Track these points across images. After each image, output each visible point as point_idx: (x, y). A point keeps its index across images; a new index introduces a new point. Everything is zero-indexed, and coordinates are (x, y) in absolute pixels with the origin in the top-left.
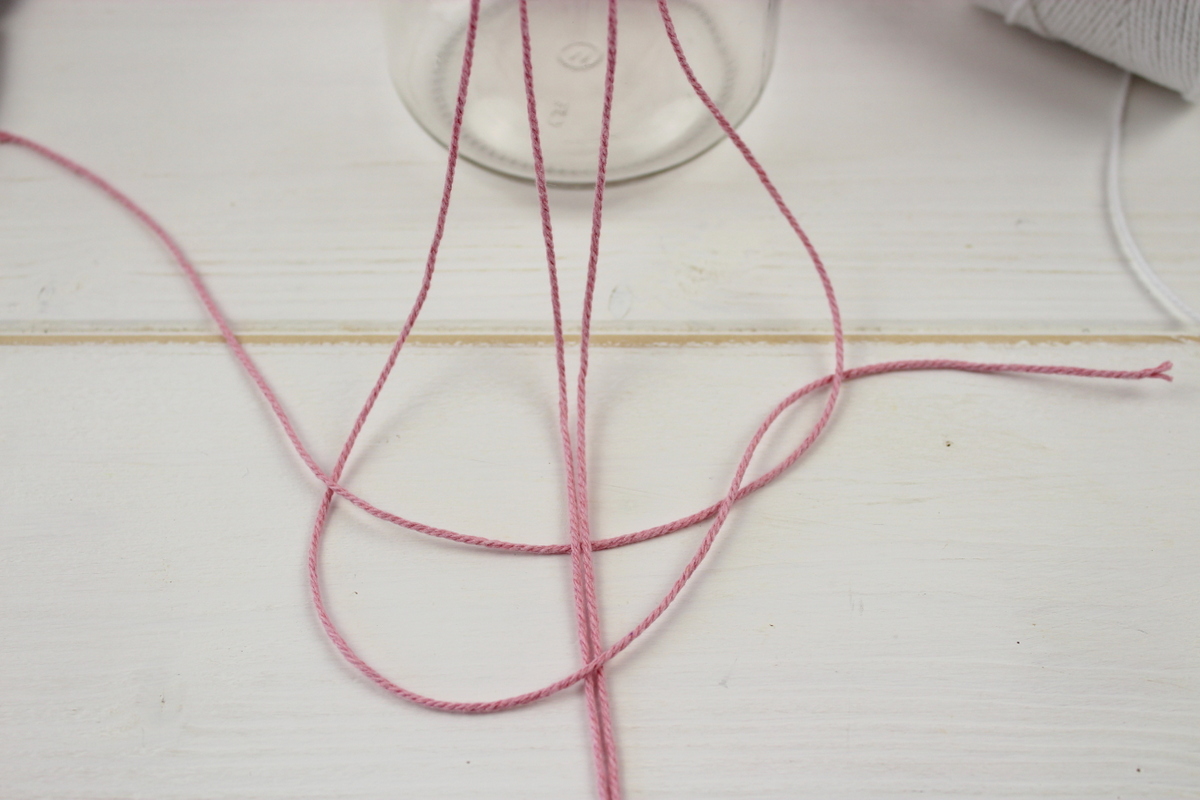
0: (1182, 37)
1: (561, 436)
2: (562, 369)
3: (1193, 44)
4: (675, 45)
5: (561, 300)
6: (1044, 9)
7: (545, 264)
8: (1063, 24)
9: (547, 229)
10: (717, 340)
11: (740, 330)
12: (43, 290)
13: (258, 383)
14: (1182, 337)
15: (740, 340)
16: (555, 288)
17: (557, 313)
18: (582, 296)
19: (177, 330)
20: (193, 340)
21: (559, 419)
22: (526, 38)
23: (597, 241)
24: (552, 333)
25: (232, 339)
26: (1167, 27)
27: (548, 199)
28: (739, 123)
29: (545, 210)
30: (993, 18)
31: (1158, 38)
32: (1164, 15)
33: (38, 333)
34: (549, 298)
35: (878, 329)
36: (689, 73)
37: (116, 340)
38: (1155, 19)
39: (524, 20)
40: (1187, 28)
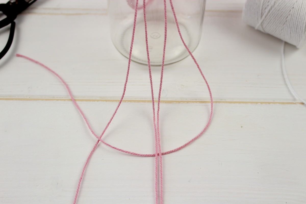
0: (296, 33)
1: (153, 125)
2: (154, 109)
3: (299, 35)
4: (180, 34)
5: (154, 93)
6: (264, 26)
7: (150, 84)
8: (269, 29)
9: (151, 76)
10: (188, 102)
11: (193, 100)
12: (29, 88)
13: (80, 111)
14: (296, 103)
15: (193, 102)
16: (152, 90)
17: (153, 96)
18: (158, 92)
19: (61, 98)
20: (64, 100)
21: (153, 121)
22: (146, 32)
23: (162, 80)
24: (151, 99)
25: (73, 100)
26: (293, 31)
27: (151, 69)
28: (193, 52)
29: (150, 72)
30: (252, 28)
31: (291, 33)
32: (292, 28)
33: (28, 98)
34: (151, 92)
35: (225, 100)
36: (183, 41)
37: (46, 100)
38: (290, 29)
39: (146, 27)
40: (297, 31)
